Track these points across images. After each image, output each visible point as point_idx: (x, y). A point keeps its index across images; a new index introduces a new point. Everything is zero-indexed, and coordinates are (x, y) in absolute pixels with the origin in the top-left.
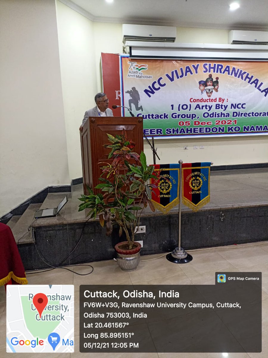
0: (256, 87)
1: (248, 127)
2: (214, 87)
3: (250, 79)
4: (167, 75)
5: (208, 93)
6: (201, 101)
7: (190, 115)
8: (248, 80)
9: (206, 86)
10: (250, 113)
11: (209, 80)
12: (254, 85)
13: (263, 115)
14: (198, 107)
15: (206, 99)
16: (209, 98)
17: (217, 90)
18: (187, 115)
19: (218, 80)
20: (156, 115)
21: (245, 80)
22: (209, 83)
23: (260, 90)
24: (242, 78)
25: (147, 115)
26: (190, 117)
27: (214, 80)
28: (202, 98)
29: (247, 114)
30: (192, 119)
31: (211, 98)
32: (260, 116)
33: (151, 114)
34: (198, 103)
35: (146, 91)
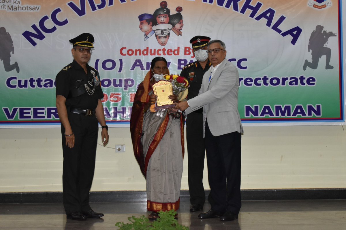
0: (269, 24)
1: (256, 108)
2: (174, 26)
3: (255, 10)
4: (71, 5)
5: (160, 37)
6: (145, 52)
7: (121, 81)
8: (249, 11)
9: (155, 23)
10: (260, 79)
11: (162, 13)
12: (264, 20)
13: (290, 83)
14: (138, 66)
15: (155, 50)
16: (162, 47)
17: (179, 33)
18: (115, 81)
19: (181, 12)
20: (46, 81)
21: (243, 11)
22: (162, 19)
23: (279, 31)
24: (236, 8)
25: (28, 79)
26: (120, 85)
27: (173, 12)
28: (148, 48)
29: (251, 80)
30: (126, 89)
31: (167, 47)
32: (283, 84)
33: (36, 79)
34: (138, 57)
35: (27, 35)
